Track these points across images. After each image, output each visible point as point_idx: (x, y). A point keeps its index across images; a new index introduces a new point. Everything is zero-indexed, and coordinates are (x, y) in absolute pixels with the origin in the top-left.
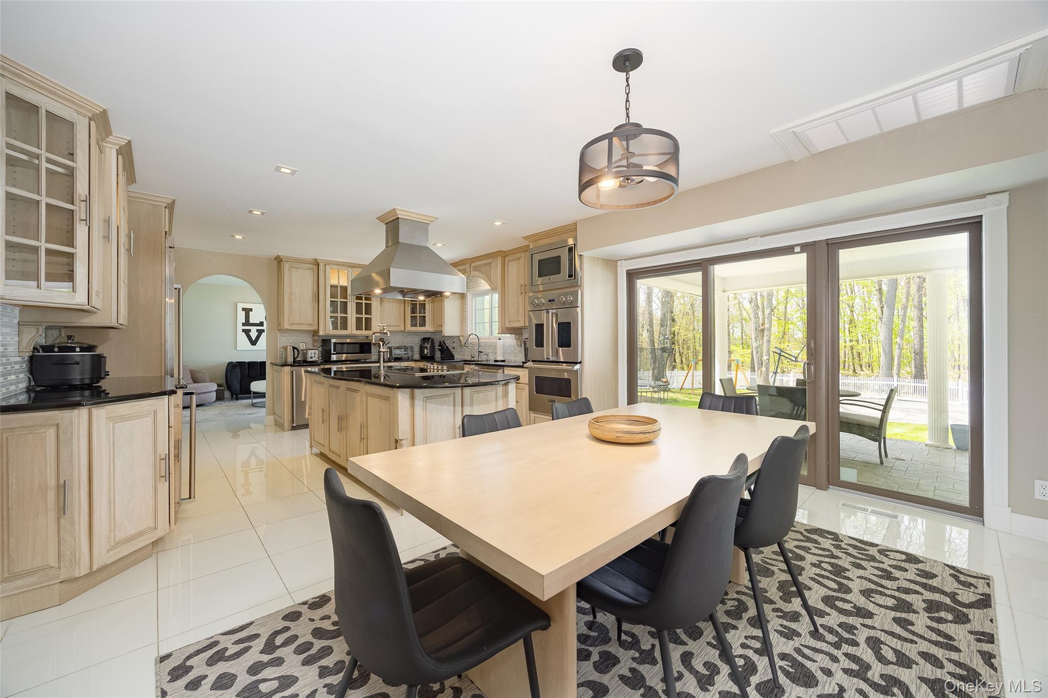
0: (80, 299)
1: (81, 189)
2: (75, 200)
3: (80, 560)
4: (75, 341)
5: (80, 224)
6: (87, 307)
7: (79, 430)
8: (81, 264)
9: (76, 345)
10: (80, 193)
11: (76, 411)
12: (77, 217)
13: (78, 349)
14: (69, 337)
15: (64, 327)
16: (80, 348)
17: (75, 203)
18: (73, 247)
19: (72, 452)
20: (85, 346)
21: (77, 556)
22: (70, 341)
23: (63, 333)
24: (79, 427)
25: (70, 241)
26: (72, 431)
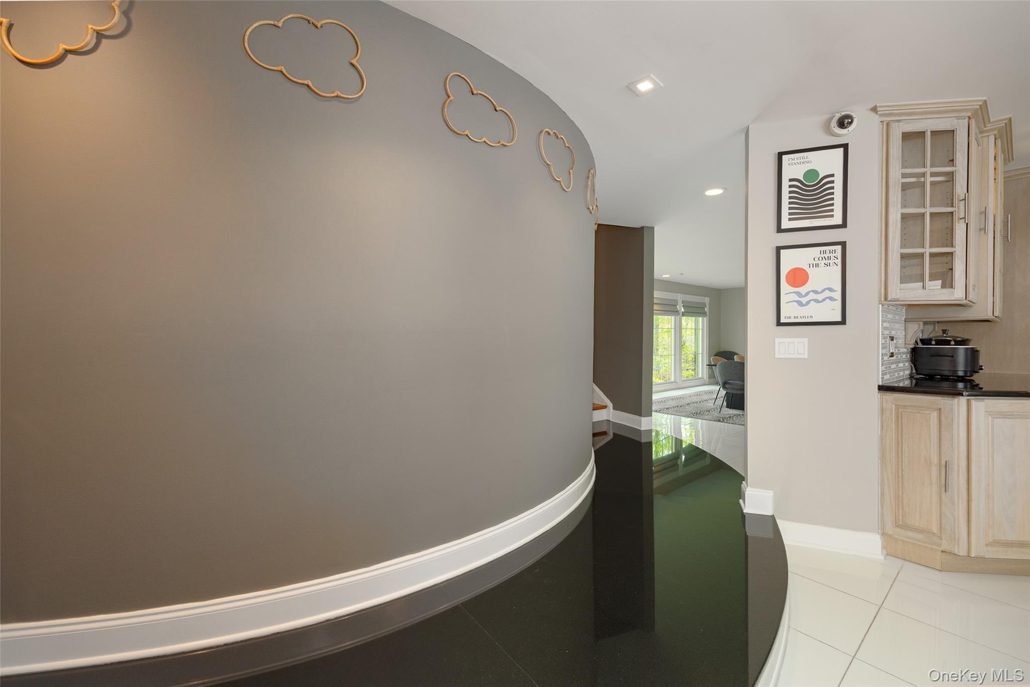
0: (957, 294)
1: (960, 189)
2: (954, 202)
3: (959, 540)
4: (949, 334)
5: (959, 223)
6: (965, 302)
7: (958, 418)
8: (959, 262)
9: (951, 339)
10: (959, 193)
11: (956, 400)
12: (956, 217)
13: (953, 343)
14: (944, 331)
15: (938, 322)
16: (955, 341)
17: (954, 204)
18: (952, 247)
19: (952, 437)
20: (959, 339)
21: (957, 534)
22: (945, 335)
23: (937, 328)
24: (959, 415)
25: (949, 241)
26: (953, 418)
